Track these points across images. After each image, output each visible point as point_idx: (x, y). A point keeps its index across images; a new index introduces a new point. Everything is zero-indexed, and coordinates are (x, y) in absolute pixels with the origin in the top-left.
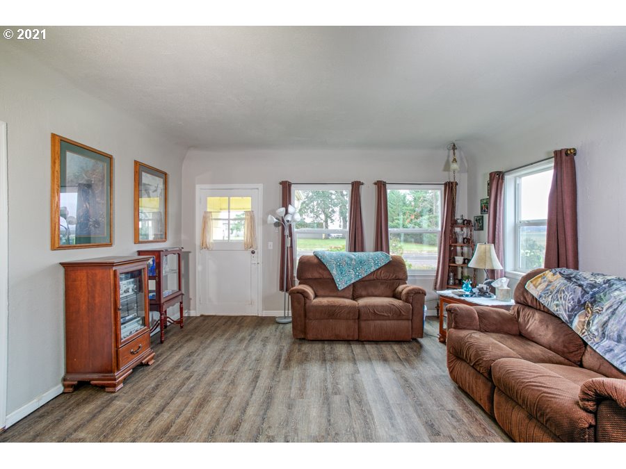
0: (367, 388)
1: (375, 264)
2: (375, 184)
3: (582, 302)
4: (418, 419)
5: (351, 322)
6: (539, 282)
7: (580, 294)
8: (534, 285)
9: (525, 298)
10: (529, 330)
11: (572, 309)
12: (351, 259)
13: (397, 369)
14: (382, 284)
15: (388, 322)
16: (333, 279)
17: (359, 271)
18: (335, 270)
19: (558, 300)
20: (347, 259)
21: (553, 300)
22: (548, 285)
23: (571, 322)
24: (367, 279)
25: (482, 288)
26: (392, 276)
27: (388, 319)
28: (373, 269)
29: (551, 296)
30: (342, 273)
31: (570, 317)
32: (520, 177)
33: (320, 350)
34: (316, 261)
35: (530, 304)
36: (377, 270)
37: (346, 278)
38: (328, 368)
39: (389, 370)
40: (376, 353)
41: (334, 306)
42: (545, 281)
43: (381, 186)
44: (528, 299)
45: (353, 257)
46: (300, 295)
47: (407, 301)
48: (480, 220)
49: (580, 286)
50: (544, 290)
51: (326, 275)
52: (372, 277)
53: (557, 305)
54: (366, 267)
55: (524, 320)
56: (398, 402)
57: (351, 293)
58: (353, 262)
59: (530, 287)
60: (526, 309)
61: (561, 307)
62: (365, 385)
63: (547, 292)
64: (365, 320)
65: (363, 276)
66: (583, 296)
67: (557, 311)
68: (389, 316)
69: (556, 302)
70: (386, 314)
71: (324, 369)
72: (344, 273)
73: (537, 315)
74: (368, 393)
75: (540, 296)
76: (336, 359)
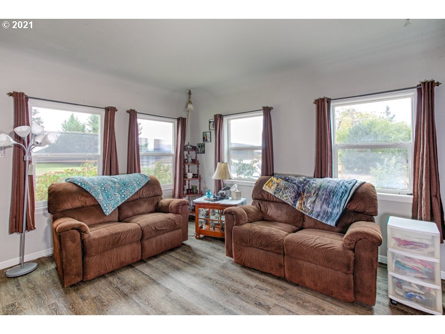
0: (192, 302)
1: (138, 185)
2: (128, 112)
3: (299, 192)
4: (249, 305)
5: (135, 245)
6: (271, 184)
7: (296, 188)
8: (269, 187)
9: (262, 195)
10: (270, 215)
11: (295, 198)
12: (115, 183)
13: (194, 273)
14: (145, 202)
15: (166, 235)
16: (99, 205)
17: (125, 193)
18: (100, 195)
19: (286, 193)
20: (110, 183)
21: (283, 193)
22: (277, 186)
23: (295, 205)
24: (132, 199)
25: (223, 193)
26: (152, 194)
27: (166, 231)
28: (137, 189)
29: (281, 192)
30: (108, 197)
31: (294, 202)
32: (230, 119)
33: (109, 287)
34: (74, 188)
35: (266, 198)
36: (140, 190)
37: (113, 202)
38: (138, 302)
39: (189, 276)
40: (165, 266)
41: (119, 233)
42: (274, 183)
43: (133, 115)
44: (264, 196)
45: (115, 180)
46: (76, 231)
47: (177, 213)
48: (202, 146)
49: (295, 184)
50: (276, 189)
51: (89, 202)
52: (136, 197)
53: (286, 196)
54: (130, 188)
55: (265, 210)
56: (225, 300)
57: (117, 216)
58: (117, 185)
59: (265, 188)
60: (264, 202)
61: (289, 197)
62: (188, 300)
63: (278, 189)
64: (148, 239)
65: (129, 197)
66: (298, 189)
67: (287, 200)
68: (167, 229)
69: (285, 195)
70: (164, 228)
71: (135, 305)
72: (110, 197)
73: (272, 205)
74: (198, 306)
75: (275, 193)
76: (135, 289)
